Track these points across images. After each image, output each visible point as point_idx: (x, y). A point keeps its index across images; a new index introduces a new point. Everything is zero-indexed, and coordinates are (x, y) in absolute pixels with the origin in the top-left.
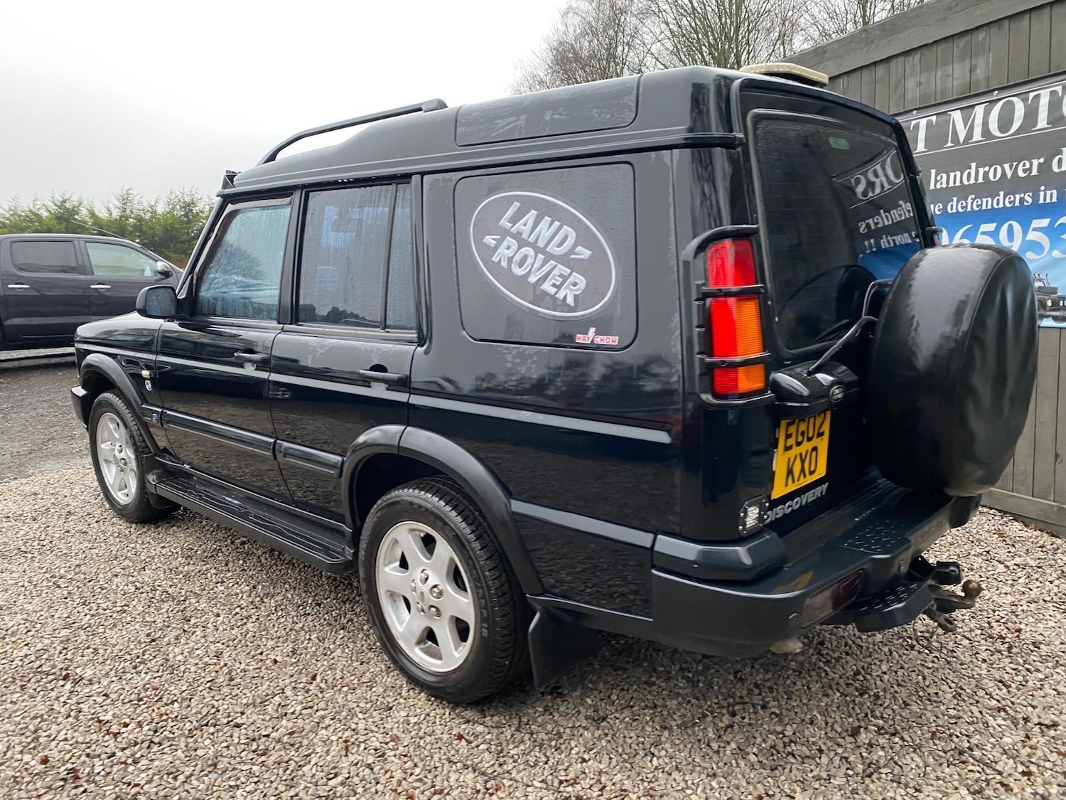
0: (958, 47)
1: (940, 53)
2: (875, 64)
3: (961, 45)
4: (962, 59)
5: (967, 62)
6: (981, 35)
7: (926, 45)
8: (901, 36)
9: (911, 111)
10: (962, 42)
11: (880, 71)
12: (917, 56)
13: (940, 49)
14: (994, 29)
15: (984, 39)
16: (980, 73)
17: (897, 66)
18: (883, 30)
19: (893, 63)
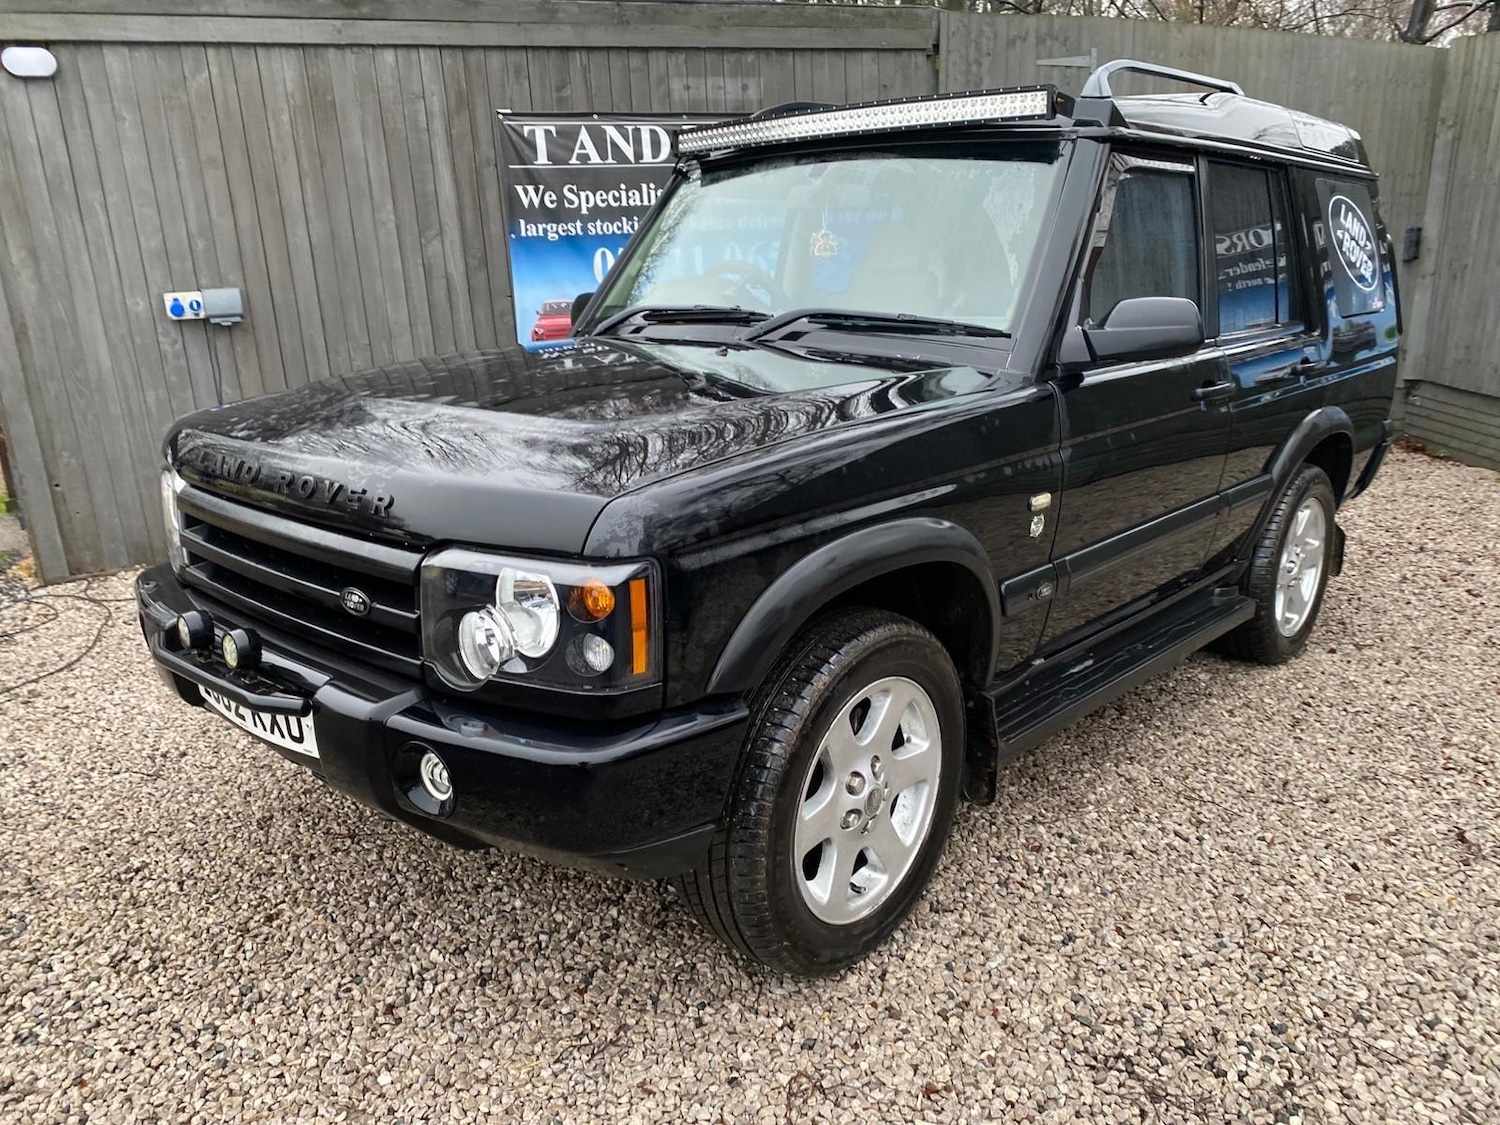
0: (728, 61)
1: (708, 60)
2: (629, 49)
3: (732, 60)
4: (734, 74)
5: (739, 79)
6: (750, 58)
7: (698, 48)
8: (667, 28)
9: (681, 115)
10: (733, 57)
11: (635, 60)
12: (682, 57)
13: (710, 57)
14: (762, 56)
15: (753, 62)
16: (753, 94)
17: (658, 58)
18: (644, 13)
19: (653, 56)
